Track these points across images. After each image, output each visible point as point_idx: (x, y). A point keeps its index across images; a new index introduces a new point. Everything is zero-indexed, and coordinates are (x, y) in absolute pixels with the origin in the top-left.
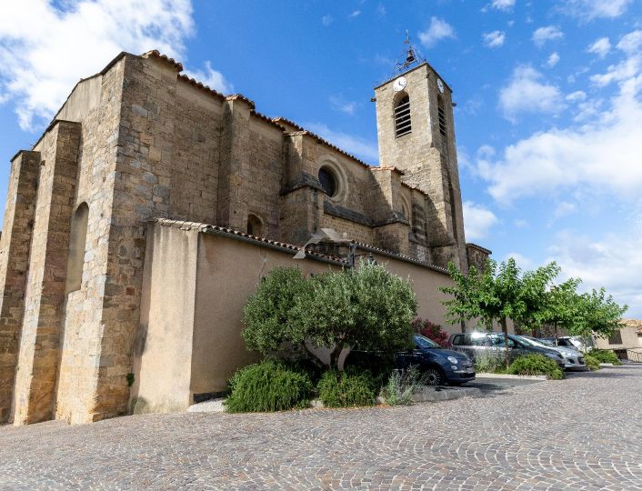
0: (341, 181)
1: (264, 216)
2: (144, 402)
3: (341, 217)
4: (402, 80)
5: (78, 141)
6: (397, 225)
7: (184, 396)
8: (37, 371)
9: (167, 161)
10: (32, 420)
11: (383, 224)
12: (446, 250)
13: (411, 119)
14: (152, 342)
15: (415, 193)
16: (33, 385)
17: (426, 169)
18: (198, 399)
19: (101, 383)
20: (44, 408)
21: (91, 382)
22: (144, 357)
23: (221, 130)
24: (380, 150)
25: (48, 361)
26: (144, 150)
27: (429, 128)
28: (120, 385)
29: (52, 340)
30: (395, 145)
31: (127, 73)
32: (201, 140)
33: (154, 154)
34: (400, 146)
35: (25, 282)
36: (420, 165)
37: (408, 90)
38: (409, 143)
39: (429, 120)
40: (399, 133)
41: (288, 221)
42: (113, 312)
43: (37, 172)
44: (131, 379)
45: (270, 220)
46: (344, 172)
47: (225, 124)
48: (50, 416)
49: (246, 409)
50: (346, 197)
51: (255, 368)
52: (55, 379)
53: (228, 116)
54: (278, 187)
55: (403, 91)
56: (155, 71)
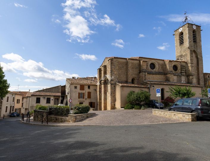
0: (156, 65)
1: (136, 78)
2: (116, 108)
3: (155, 74)
4: (181, 29)
5: (106, 68)
6: (169, 75)
7: (120, 107)
8: (104, 103)
9: (117, 73)
10: (104, 110)
11: (167, 74)
12: (191, 77)
13: (184, 40)
14: (117, 100)
15: (181, 62)
16: (104, 105)
17: (186, 55)
18: (122, 108)
19: (111, 105)
20: (105, 108)
21: (110, 105)
22: (116, 102)
23: (126, 64)
24: (176, 49)
25: (105, 102)
26: (114, 73)
27: (188, 43)
28: (113, 106)
29: (105, 99)
30: (179, 48)
31: (111, 62)
32: (123, 67)
33: (115, 73)
34: (181, 48)
35: (101, 89)
36: (185, 54)
37: (183, 31)
38: (183, 47)
39: (188, 40)
40: (180, 44)
41: (140, 78)
42: (112, 96)
43: (101, 72)
44: (115, 105)
45: (137, 78)
46: (157, 63)
47: (127, 64)
48: (106, 110)
49: (126, 109)
50: (157, 69)
51: (127, 104)
52: (106, 104)
53: (127, 62)
54: (138, 71)
55: (182, 32)
56: (115, 60)
